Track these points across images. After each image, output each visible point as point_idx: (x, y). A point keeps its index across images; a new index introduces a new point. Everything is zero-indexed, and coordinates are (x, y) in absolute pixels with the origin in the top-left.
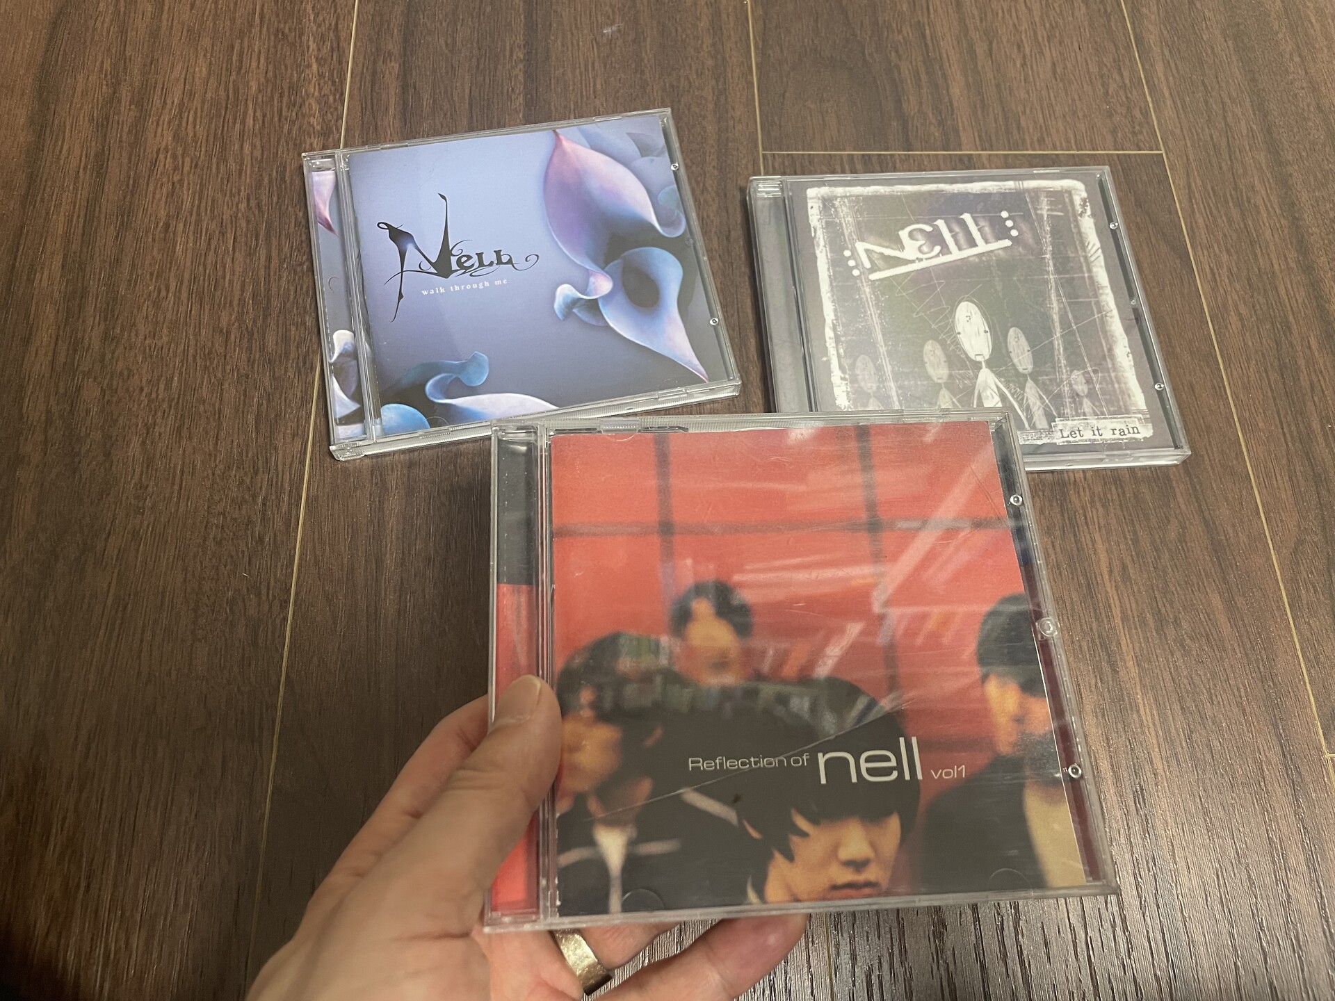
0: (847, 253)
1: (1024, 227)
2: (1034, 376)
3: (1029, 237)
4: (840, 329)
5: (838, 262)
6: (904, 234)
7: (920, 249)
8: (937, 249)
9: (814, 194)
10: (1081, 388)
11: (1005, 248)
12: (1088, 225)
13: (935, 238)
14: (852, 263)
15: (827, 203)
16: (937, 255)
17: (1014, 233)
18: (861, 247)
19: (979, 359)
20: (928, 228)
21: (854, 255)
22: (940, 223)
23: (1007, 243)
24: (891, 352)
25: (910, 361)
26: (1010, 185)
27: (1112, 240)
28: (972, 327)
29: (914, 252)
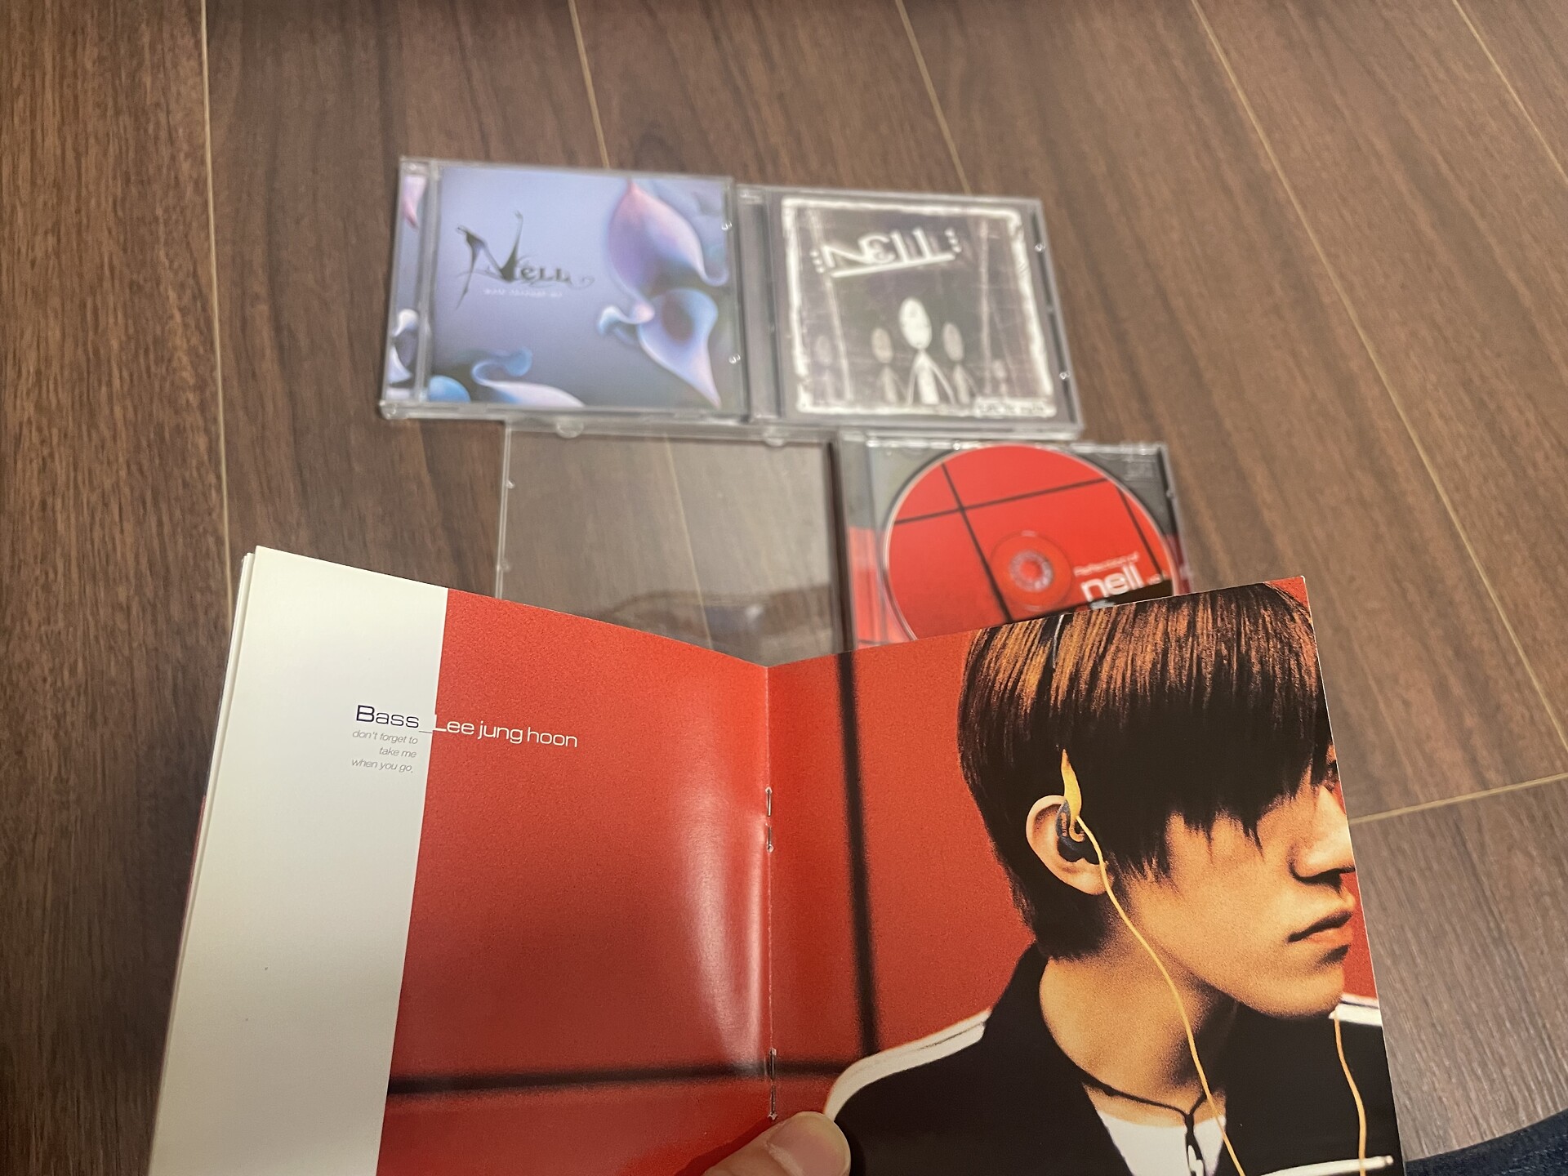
0: (815, 254)
1: (966, 245)
2: (964, 363)
3: (969, 254)
4: (805, 314)
5: (806, 262)
6: (864, 242)
7: (877, 256)
8: (891, 256)
9: (790, 204)
10: (1001, 374)
11: (950, 262)
12: (1019, 248)
13: (890, 247)
14: (818, 262)
15: (801, 212)
16: (889, 263)
17: (957, 249)
18: (827, 249)
19: (920, 347)
20: (884, 239)
21: (821, 256)
22: (896, 237)
23: (947, 257)
24: (846, 336)
25: (861, 344)
26: (956, 210)
27: (1037, 260)
28: (914, 321)
29: (871, 257)
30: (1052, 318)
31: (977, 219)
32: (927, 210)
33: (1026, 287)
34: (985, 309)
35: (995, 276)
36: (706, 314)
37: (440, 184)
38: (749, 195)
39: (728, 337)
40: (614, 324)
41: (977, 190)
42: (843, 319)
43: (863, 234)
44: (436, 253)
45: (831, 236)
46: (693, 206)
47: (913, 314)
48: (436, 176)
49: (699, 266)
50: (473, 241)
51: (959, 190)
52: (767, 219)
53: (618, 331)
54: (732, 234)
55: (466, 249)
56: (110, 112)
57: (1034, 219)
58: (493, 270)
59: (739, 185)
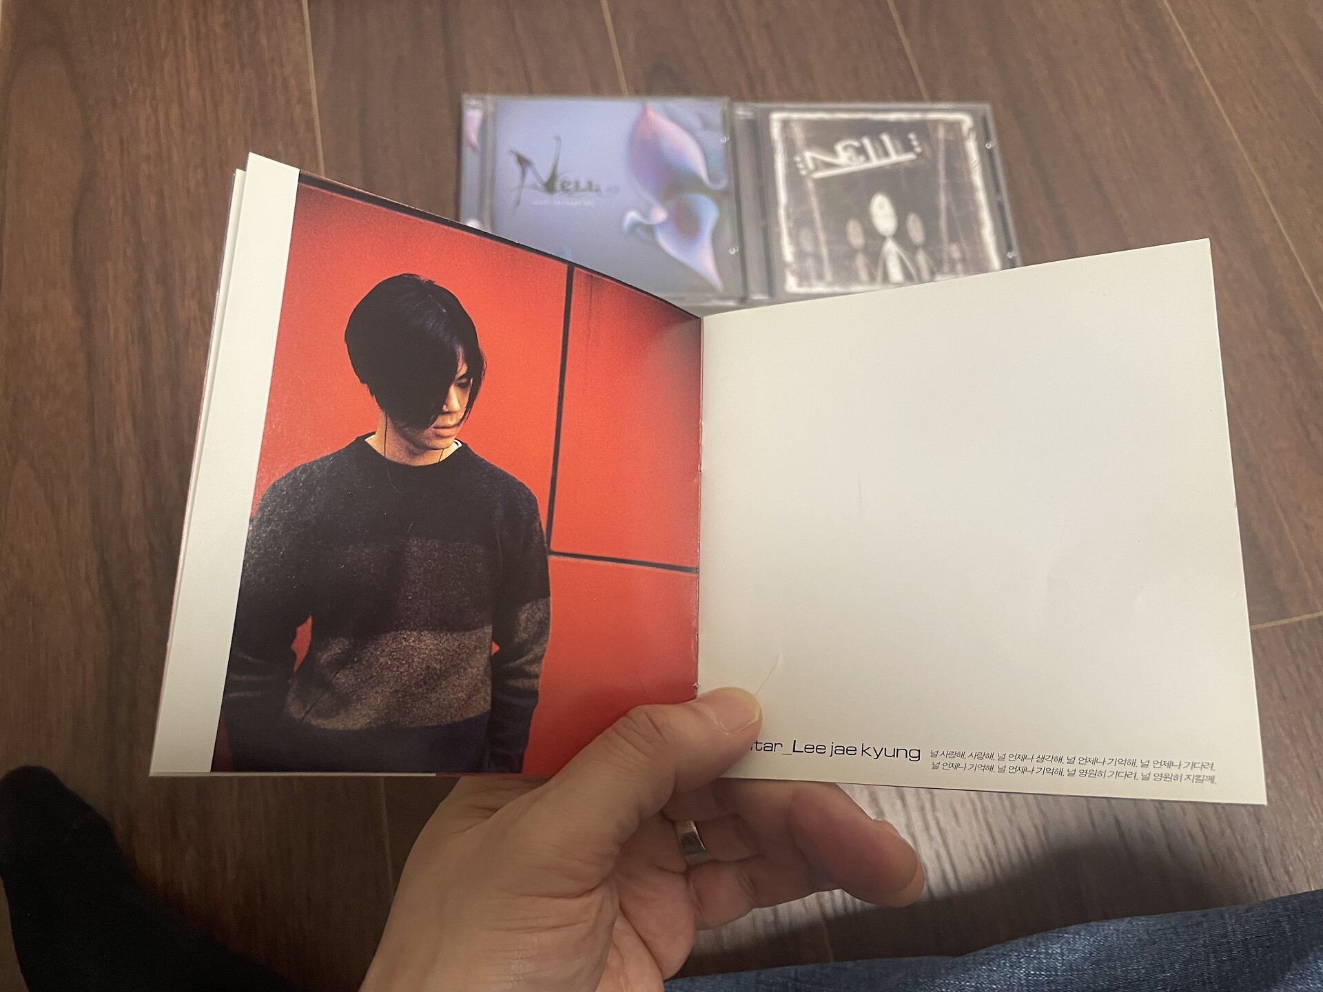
0: (798, 159)
1: (926, 146)
2: (925, 246)
3: (928, 153)
4: (790, 210)
5: (791, 166)
6: (839, 147)
7: (850, 159)
8: (862, 158)
9: (776, 117)
11: (912, 161)
12: (971, 146)
13: (861, 151)
14: (800, 166)
15: (786, 124)
16: (861, 164)
17: (918, 150)
18: (808, 155)
19: (888, 234)
20: (856, 144)
21: (803, 160)
22: (866, 142)
23: (911, 156)
24: (826, 228)
25: (838, 233)
26: (917, 116)
27: (987, 157)
28: (882, 212)
29: (845, 159)
30: (1001, 206)
31: (936, 123)
32: (893, 117)
33: (977, 179)
34: (943, 200)
35: (952, 172)
36: (709, 214)
37: (494, 115)
38: (742, 112)
39: (728, 232)
40: (636, 225)
41: (935, 98)
42: (823, 214)
43: (838, 140)
44: (494, 171)
45: (811, 143)
46: (696, 123)
47: (881, 206)
48: (491, 108)
49: (703, 173)
50: (523, 162)
51: (918, 98)
52: (757, 131)
53: (639, 230)
54: (730, 146)
55: (516, 169)
56: (237, 68)
57: (984, 121)
58: (539, 185)
59: (736, 104)
